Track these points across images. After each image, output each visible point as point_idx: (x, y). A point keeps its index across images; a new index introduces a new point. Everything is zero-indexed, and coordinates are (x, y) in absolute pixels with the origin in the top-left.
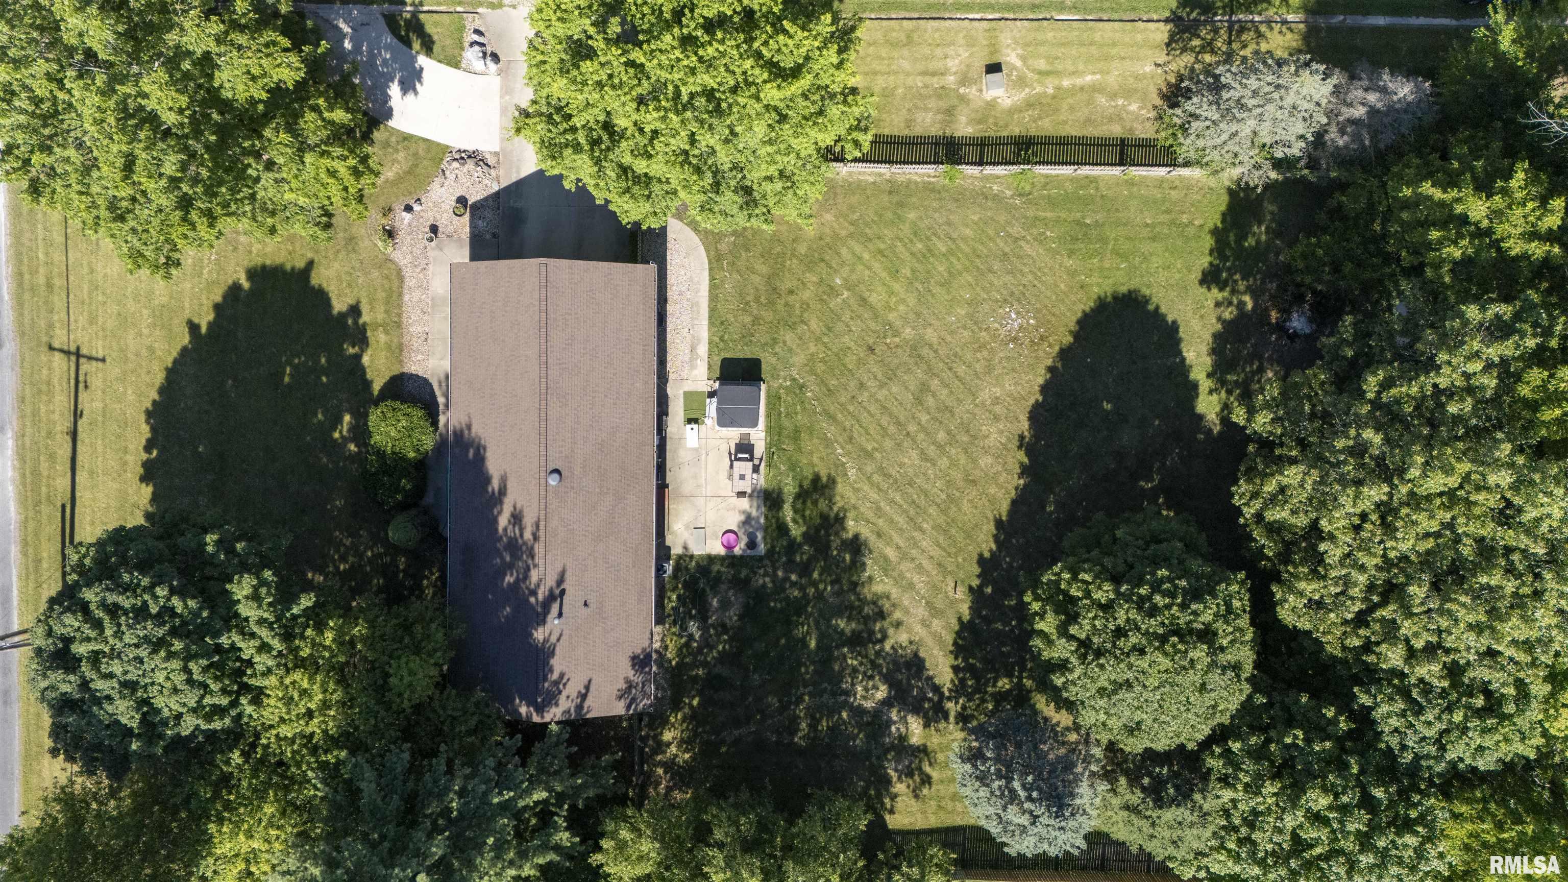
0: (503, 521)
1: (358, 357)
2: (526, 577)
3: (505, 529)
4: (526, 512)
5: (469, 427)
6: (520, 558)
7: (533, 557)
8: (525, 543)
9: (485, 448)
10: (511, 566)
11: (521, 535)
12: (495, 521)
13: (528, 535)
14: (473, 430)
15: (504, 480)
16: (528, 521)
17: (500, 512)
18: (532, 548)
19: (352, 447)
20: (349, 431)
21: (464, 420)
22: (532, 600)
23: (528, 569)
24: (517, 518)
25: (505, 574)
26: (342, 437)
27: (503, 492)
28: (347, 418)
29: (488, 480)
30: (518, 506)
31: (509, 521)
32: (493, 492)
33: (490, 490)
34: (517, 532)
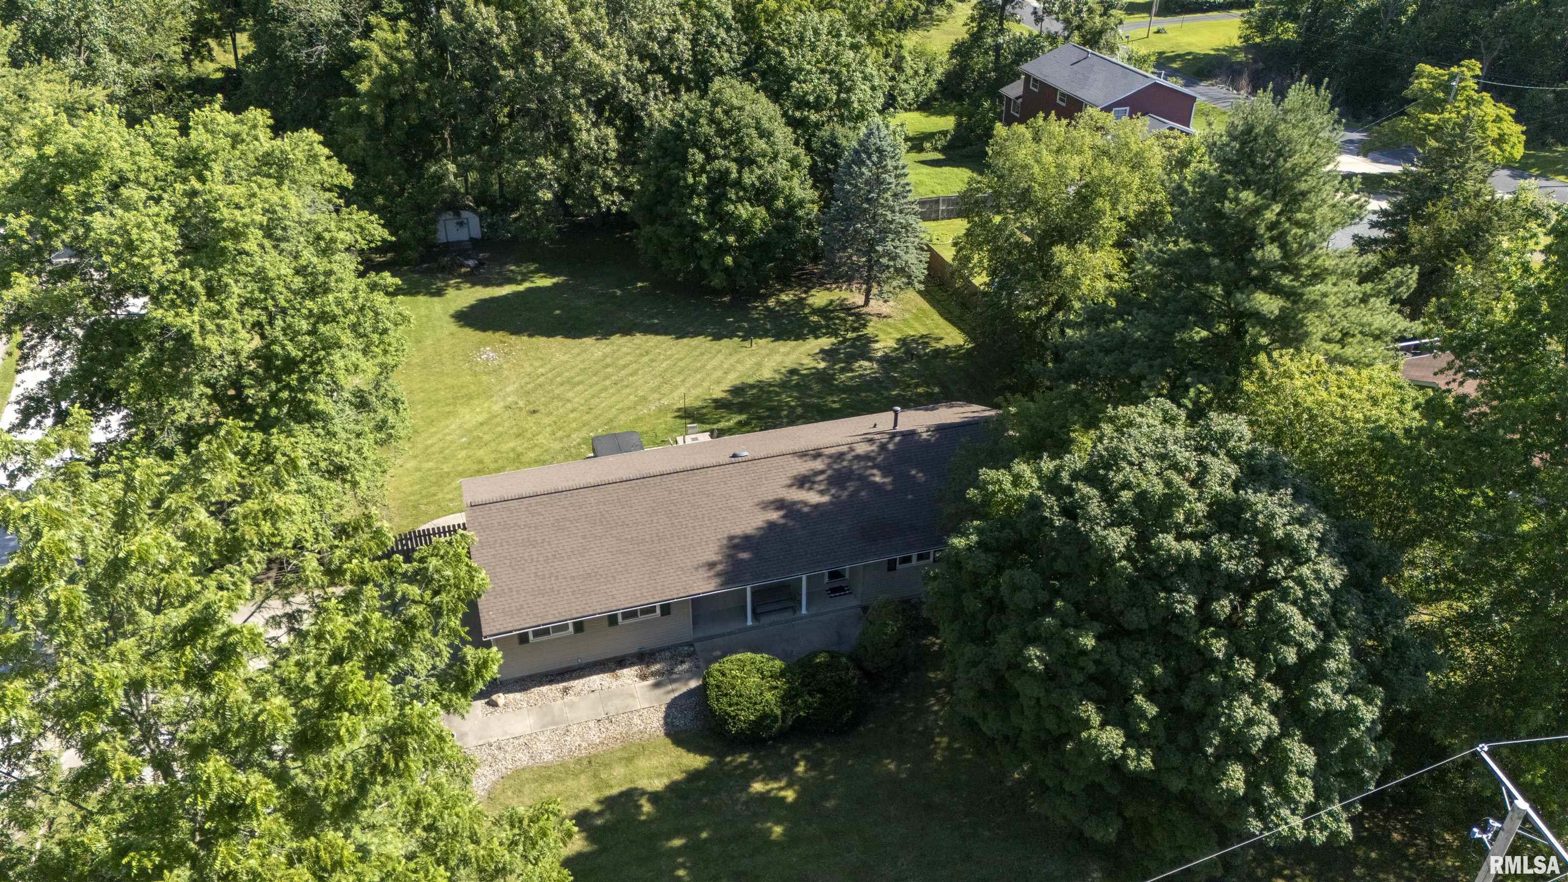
0: (813, 497)
1: (657, 797)
2: (866, 457)
3: (822, 493)
4: (792, 472)
5: (711, 565)
6: (849, 468)
7: (842, 454)
8: (829, 466)
9: (731, 538)
10: (864, 480)
11: (822, 472)
12: (816, 506)
13: (819, 465)
14: (715, 558)
15: (766, 505)
16: (801, 467)
17: (805, 504)
18: (831, 456)
19: (800, 769)
20: (776, 779)
21: (704, 573)
22: (891, 447)
23: (858, 457)
24: (803, 482)
25: (876, 483)
26: (789, 785)
27: (780, 504)
28: (758, 787)
29: (771, 525)
30: (788, 482)
31: (810, 489)
32: (784, 517)
33: (782, 521)
34: (821, 478)
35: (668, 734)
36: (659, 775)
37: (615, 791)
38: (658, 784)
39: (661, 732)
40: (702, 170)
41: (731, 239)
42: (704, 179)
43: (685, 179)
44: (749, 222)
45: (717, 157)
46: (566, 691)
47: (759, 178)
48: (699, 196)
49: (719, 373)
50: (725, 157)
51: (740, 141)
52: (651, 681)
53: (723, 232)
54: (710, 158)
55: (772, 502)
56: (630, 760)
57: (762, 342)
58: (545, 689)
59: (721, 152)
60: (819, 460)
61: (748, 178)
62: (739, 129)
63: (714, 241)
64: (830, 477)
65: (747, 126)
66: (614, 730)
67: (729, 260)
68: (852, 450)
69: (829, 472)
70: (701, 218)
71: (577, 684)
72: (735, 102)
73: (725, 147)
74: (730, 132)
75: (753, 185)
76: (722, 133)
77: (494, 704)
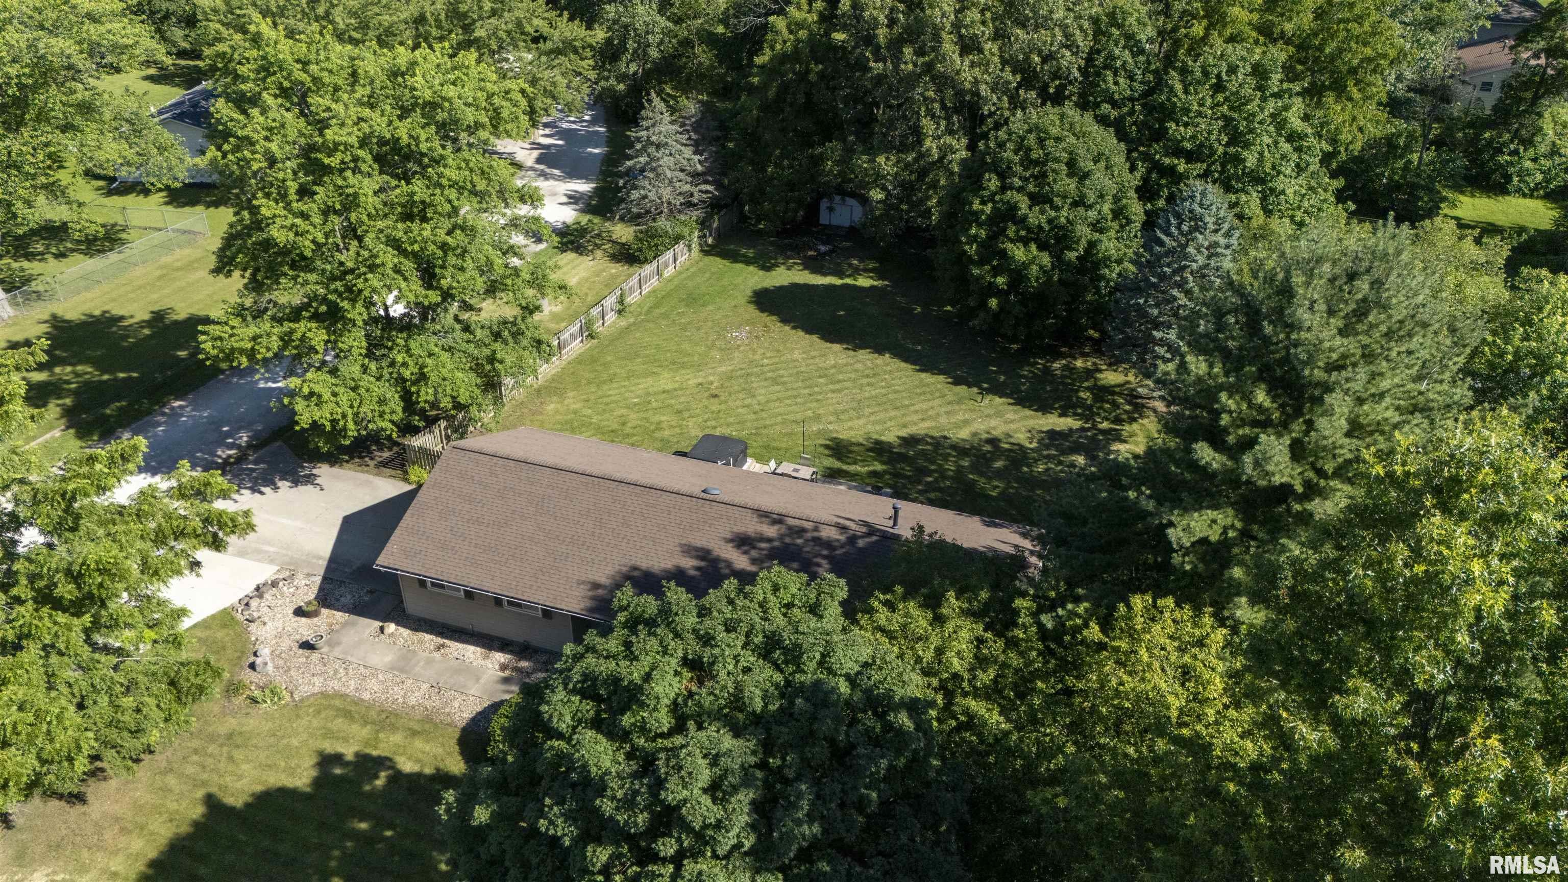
0: (741, 562)
1: (397, 777)
2: (828, 544)
3: (752, 560)
4: (740, 528)
5: (596, 586)
6: (799, 548)
7: (803, 530)
8: (781, 537)
9: (635, 568)
10: (806, 567)
11: (769, 540)
12: (737, 573)
13: (771, 531)
14: (604, 581)
15: (689, 550)
16: (752, 526)
17: (728, 564)
18: (790, 528)
21: (583, 591)
22: (861, 543)
23: (817, 540)
24: (744, 542)
27: (704, 555)
29: (678, 570)
30: (728, 536)
31: (745, 553)
32: (698, 569)
33: (692, 572)
34: (763, 545)
35: (464, 730)
36: (418, 761)
37: (375, 753)
38: (407, 766)
39: (462, 724)
40: (991, 199)
41: (1000, 280)
42: (988, 208)
43: (971, 204)
44: (1026, 266)
45: (1011, 188)
46: (439, 647)
47: (1050, 221)
48: (980, 225)
49: (915, 418)
50: (1020, 190)
51: (1044, 175)
52: (507, 673)
53: (996, 272)
54: (1004, 189)
55: (697, 549)
56: (414, 733)
57: (998, 400)
58: (427, 637)
59: (1017, 182)
60: (776, 527)
61: (1036, 217)
62: (1044, 164)
63: (982, 277)
64: (773, 548)
65: (1057, 160)
66: (436, 702)
67: (993, 303)
68: (816, 529)
69: (776, 544)
70: (972, 250)
71: (456, 648)
72: (1054, 131)
73: (1025, 180)
74: (1036, 163)
75: (1040, 227)
76: (1028, 163)
77: (382, 629)
